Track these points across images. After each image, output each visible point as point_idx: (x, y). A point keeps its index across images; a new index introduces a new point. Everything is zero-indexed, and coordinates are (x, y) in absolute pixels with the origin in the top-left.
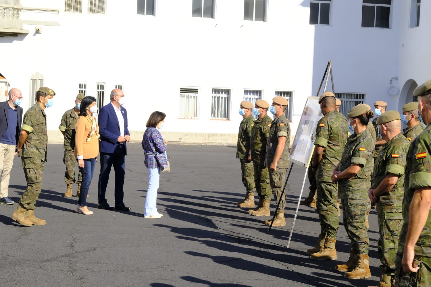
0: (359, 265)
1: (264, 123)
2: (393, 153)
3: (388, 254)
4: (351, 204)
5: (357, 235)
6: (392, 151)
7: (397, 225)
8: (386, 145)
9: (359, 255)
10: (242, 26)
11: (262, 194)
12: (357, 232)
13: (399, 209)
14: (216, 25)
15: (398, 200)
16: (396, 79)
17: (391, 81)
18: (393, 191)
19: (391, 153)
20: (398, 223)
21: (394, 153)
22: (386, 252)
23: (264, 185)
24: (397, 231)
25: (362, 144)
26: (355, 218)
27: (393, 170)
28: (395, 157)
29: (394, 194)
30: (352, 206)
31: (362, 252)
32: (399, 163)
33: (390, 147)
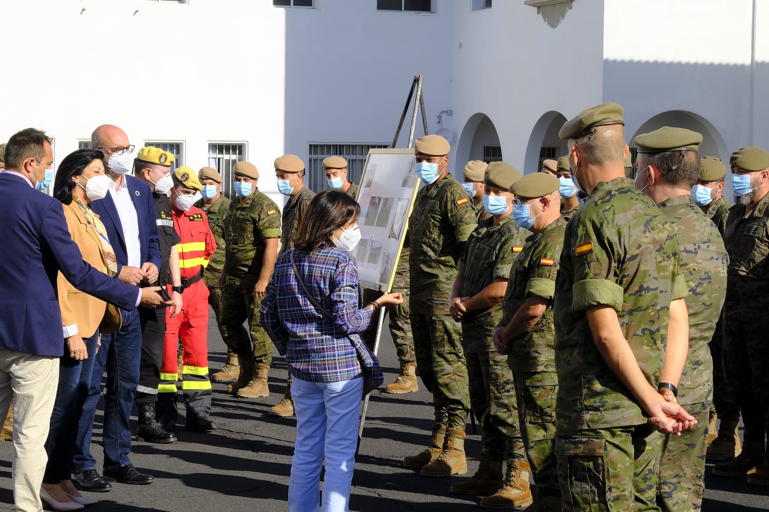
0: (510, 481)
1: (258, 209)
2: (543, 255)
3: (535, 450)
4: (495, 361)
5: (510, 423)
6: (542, 253)
7: (550, 397)
8: (532, 238)
9: (513, 461)
10: (138, 11)
11: (255, 353)
12: (509, 416)
13: (550, 365)
14: (83, 10)
15: (549, 349)
16: (449, 113)
17: (439, 117)
18: (540, 331)
19: (538, 255)
20: (551, 392)
21: (545, 257)
22: (532, 447)
23: (260, 335)
24: (549, 407)
25: (517, 238)
26: (506, 389)
27: (539, 288)
28: (547, 265)
29: (542, 337)
30: (496, 365)
31: (517, 457)
32: (552, 276)
33: (540, 244)
